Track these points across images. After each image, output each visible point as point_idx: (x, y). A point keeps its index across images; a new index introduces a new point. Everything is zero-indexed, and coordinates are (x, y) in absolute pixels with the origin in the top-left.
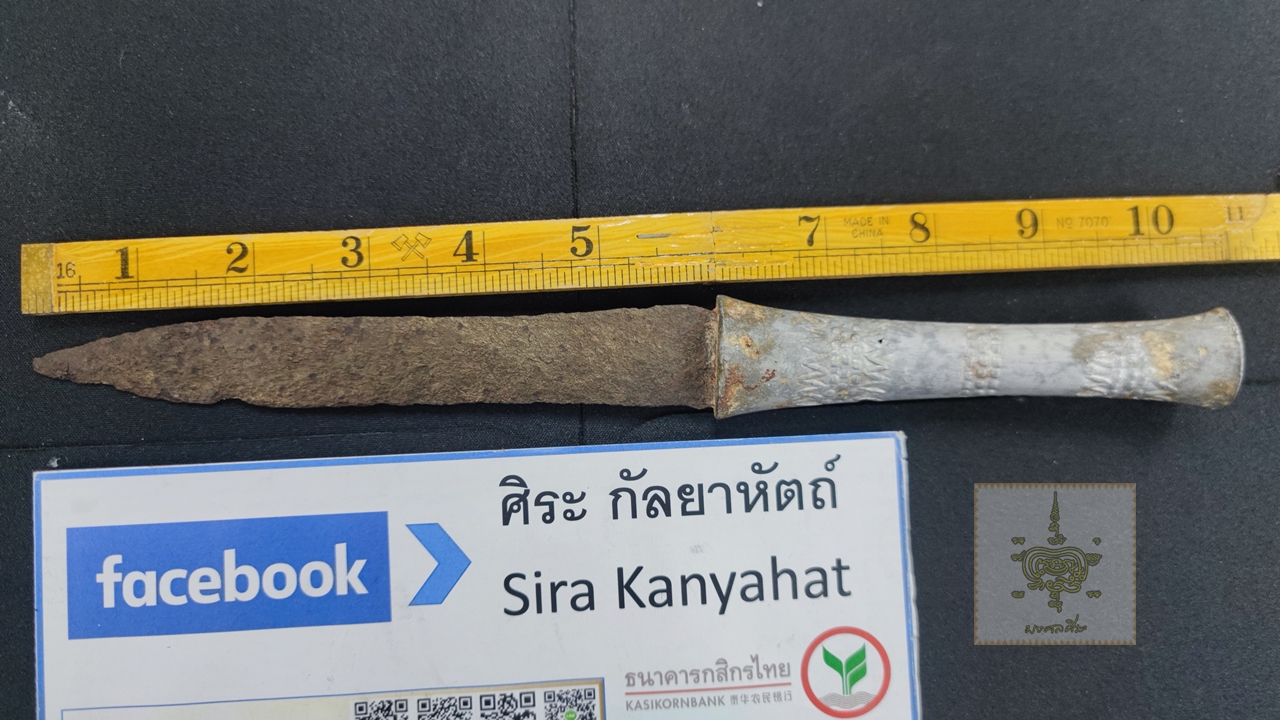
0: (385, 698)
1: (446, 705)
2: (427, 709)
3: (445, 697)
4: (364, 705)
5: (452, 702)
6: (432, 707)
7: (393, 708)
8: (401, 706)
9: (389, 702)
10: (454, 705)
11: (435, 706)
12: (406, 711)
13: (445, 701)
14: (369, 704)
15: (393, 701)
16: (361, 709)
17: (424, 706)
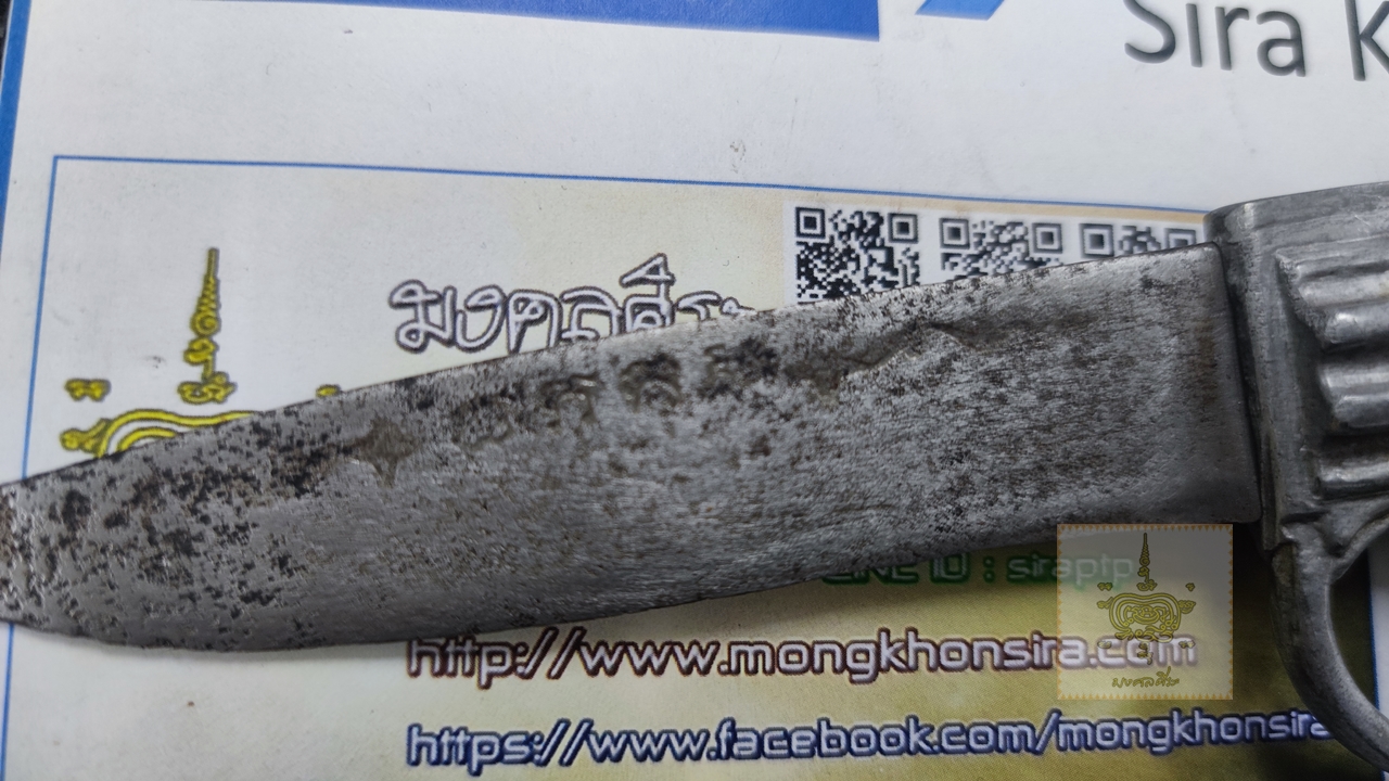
0: (868, 207)
1: (1005, 237)
2: (962, 241)
3: (1002, 219)
4: (817, 216)
5: (1019, 231)
6: (974, 240)
7: (884, 230)
8: (904, 228)
9: (876, 215)
10: (1022, 239)
11: (983, 235)
12: (915, 240)
13: (1002, 228)
14: (828, 215)
15: (884, 213)
16: (810, 223)
17: (956, 233)
